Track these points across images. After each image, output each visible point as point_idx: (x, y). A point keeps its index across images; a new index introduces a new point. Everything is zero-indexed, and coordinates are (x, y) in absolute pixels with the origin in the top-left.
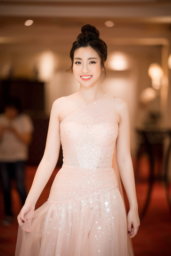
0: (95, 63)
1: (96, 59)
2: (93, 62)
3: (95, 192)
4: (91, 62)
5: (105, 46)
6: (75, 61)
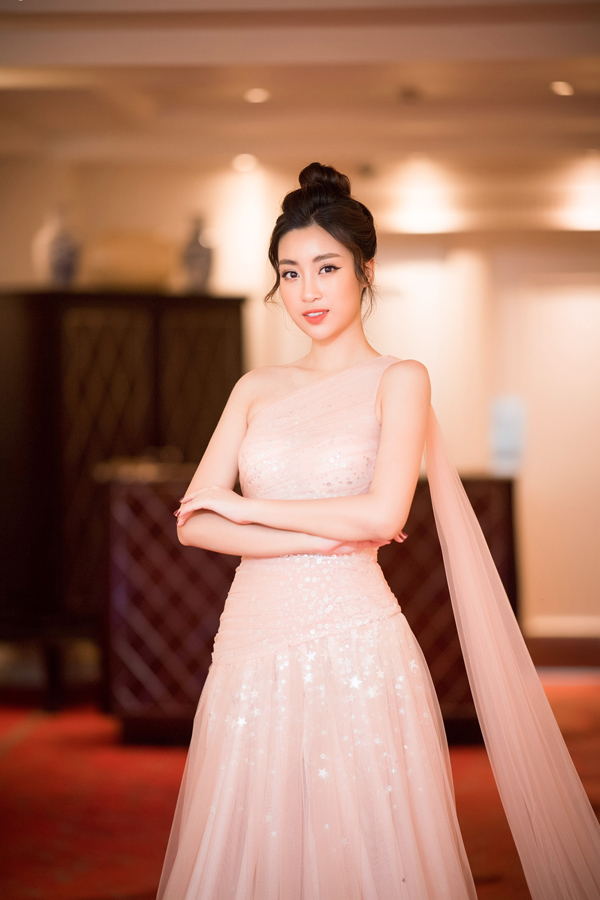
0: (336, 268)
1: (337, 256)
2: (329, 268)
3: (313, 632)
4: (326, 267)
5: (366, 218)
6: (283, 268)
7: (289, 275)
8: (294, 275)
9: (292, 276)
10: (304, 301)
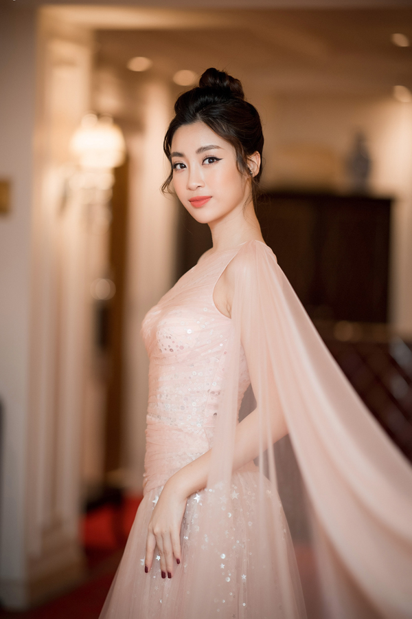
0: (218, 160)
4: (209, 158)
6: (173, 160)
7: (178, 167)
8: (183, 166)
9: (182, 167)
10: (190, 189)
